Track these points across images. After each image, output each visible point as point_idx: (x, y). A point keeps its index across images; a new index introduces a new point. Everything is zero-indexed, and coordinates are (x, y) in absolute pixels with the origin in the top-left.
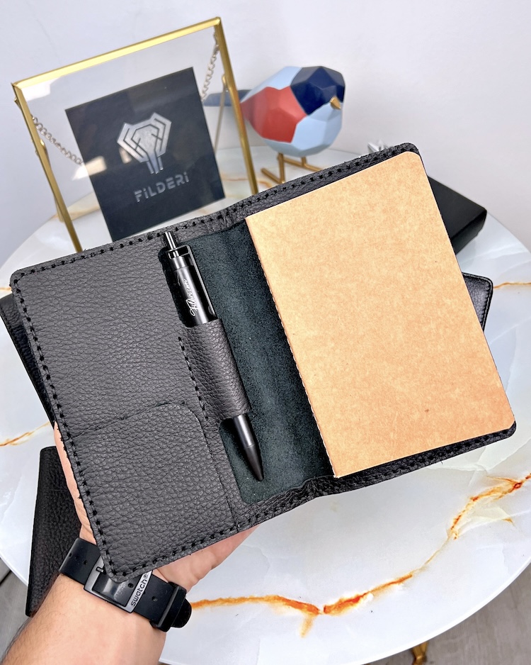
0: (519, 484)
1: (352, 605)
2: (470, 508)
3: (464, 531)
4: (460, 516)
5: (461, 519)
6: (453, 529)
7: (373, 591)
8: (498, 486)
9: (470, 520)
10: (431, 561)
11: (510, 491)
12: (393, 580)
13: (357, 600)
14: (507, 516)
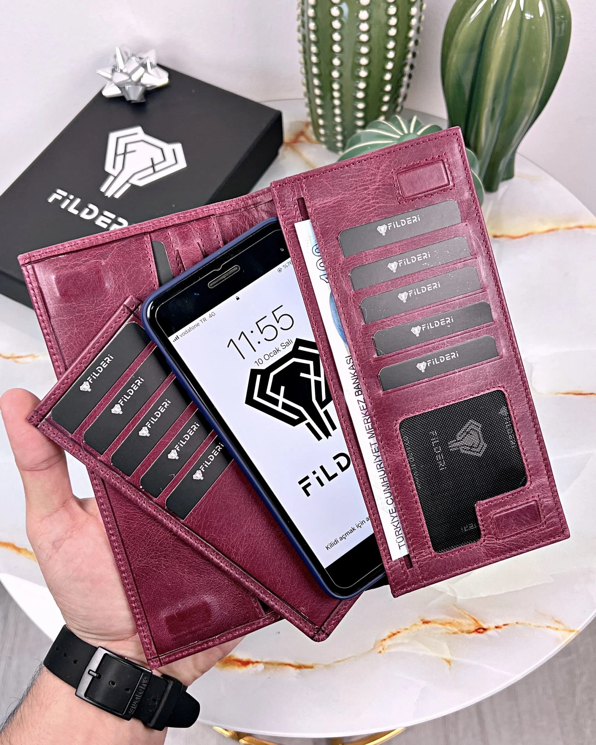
0: (485, 630)
1: (239, 666)
2: (415, 629)
3: (393, 650)
4: (399, 632)
5: (398, 635)
6: (384, 642)
7: (266, 663)
8: (459, 621)
9: (406, 641)
10: (341, 662)
11: (469, 632)
12: (292, 662)
13: (246, 663)
14: (449, 657)
